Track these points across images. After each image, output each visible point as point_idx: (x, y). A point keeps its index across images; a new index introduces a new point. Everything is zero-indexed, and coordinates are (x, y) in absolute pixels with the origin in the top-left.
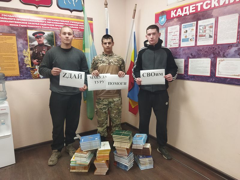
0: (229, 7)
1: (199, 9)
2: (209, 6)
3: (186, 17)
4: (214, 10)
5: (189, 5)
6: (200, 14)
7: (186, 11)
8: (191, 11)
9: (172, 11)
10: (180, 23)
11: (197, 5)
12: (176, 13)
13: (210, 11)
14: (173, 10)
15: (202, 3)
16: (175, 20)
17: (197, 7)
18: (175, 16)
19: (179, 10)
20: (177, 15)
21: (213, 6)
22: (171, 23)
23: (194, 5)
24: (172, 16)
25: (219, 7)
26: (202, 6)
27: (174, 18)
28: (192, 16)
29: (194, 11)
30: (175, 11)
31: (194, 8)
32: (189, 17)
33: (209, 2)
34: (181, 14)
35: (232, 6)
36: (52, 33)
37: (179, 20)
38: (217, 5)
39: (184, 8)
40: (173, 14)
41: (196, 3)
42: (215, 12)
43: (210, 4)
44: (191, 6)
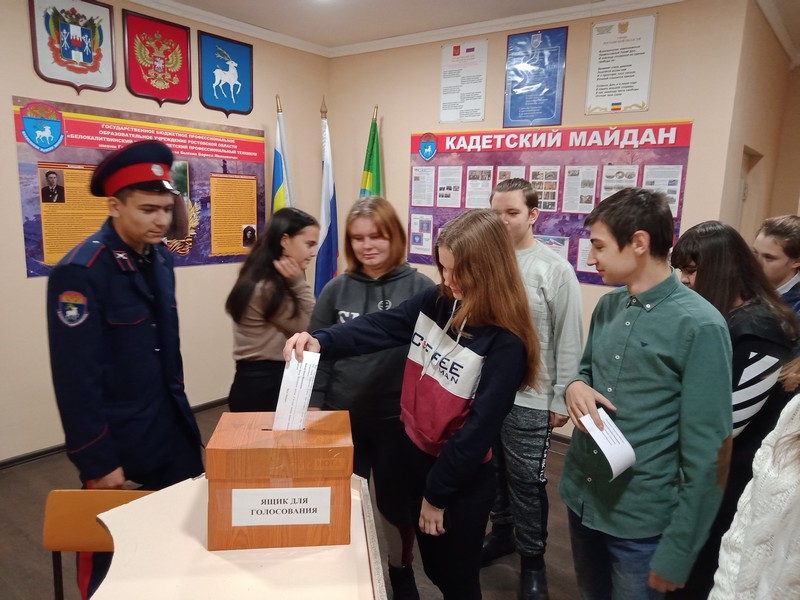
0: (546, 153)
1: (499, 146)
2: (515, 144)
3: (476, 154)
4: (524, 153)
5: (481, 135)
6: (500, 154)
7: (474, 144)
8: (484, 146)
9: (448, 138)
10: (463, 162)
11: (495, 137)
12: (455, 142)
13: (517, 153)
14: (451, 136)
15: (503, 136)
16: (455, 155)
17: (494, 142)
18: (453, 147)
19: (462, 139)
20: (458, 148)
21: (521, 146)
22: (447, 159)
23: (491, 137)
24: (447, 148)
25: (530, 149)
26: (503, 140)
27: (450, 151)
28: (486, 155)
29: (490, 147)
30: (454, 138)
31: (490, 141)
32: (481, 155)
33: (515, 137)
34: (465, 146)
35: (550, 152)
36: (185, 166)
37: (461, 158)
38: (528, 145)
39: (472, 138)
40: (449, 143)
41: (493, 134)
42: (524, 157)
43: (518, 140)
44: (484, 137)
